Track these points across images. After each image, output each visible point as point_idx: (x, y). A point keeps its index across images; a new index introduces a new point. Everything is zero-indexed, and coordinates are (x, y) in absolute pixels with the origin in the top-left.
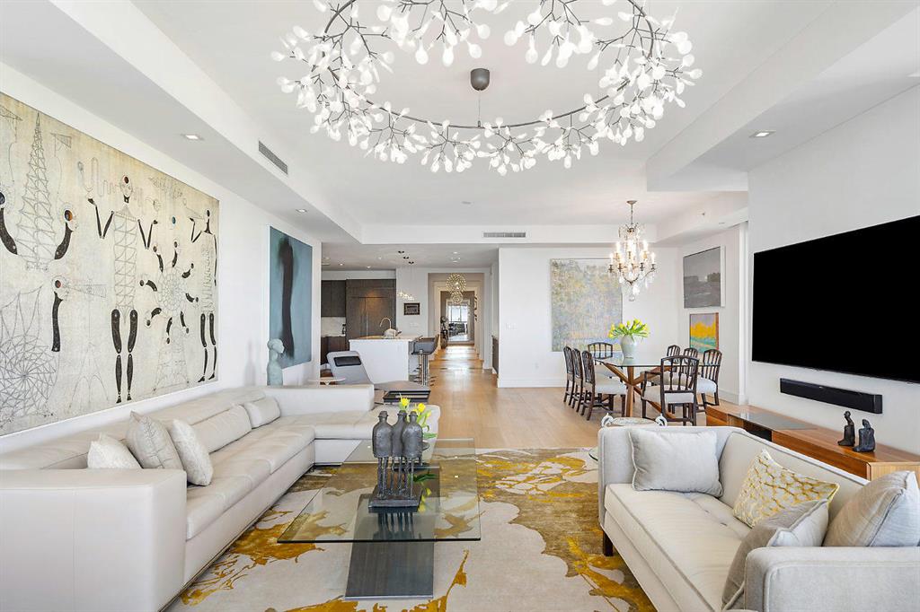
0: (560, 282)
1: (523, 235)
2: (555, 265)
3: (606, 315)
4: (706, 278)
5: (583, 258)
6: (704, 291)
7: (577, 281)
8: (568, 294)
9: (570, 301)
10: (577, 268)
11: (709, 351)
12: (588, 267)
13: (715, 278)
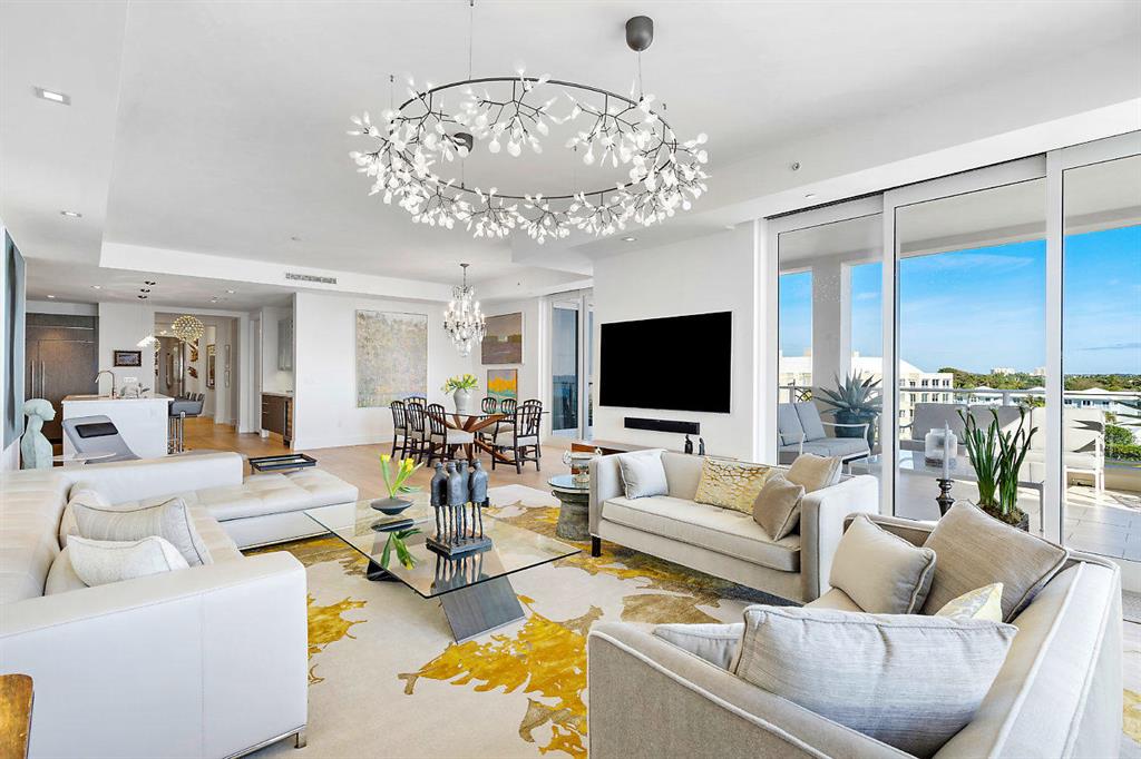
0: (365, 335)
1: (333, 281)
2: (362, 316)
3: (412, 370)
4: (506, 339)
5: (390, 312)
6: (505, 350)
7: (383, 335)
8: (374, 348)
9: (376, 355)
10: (384, 321)
11: (506, 401)
12: (395, 321)
13: (516, 341)
